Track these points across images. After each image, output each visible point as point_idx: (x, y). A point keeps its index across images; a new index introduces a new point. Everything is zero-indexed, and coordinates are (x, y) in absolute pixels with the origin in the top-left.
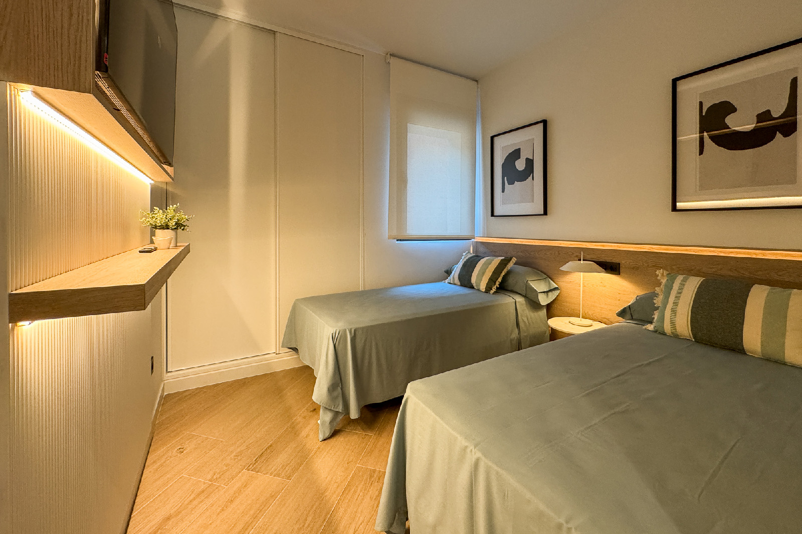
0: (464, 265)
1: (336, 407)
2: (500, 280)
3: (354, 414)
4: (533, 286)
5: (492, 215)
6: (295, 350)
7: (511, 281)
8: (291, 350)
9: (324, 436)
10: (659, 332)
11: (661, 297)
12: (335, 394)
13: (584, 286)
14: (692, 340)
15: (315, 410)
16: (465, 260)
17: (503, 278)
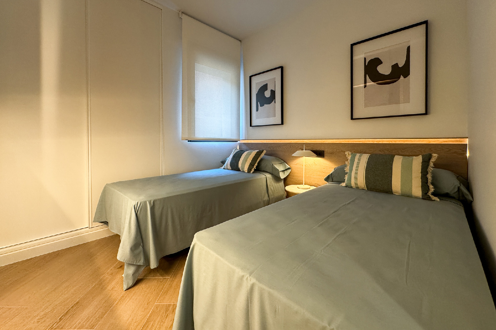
0: (234, 156)
1: (138, 262)
2: (256, 164)
3: (153, 265)
4: (276, 167)
5: (251, 126)
6: (106, 223)
7: (263, 164)
8: (103, 224)
9: (127, 286)
10: (348, 186)
11: (348, 167)
12: (137, 251)
13: (305, 166)
14: (365, 190)
15: (121, 267)
16: (234, 153)
17: (258, 163)
